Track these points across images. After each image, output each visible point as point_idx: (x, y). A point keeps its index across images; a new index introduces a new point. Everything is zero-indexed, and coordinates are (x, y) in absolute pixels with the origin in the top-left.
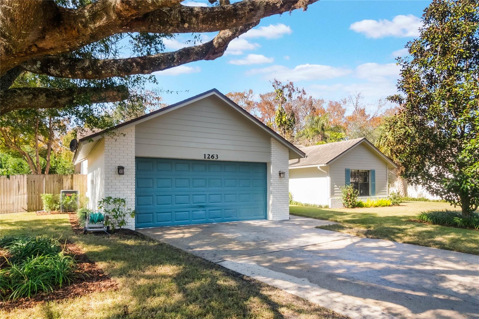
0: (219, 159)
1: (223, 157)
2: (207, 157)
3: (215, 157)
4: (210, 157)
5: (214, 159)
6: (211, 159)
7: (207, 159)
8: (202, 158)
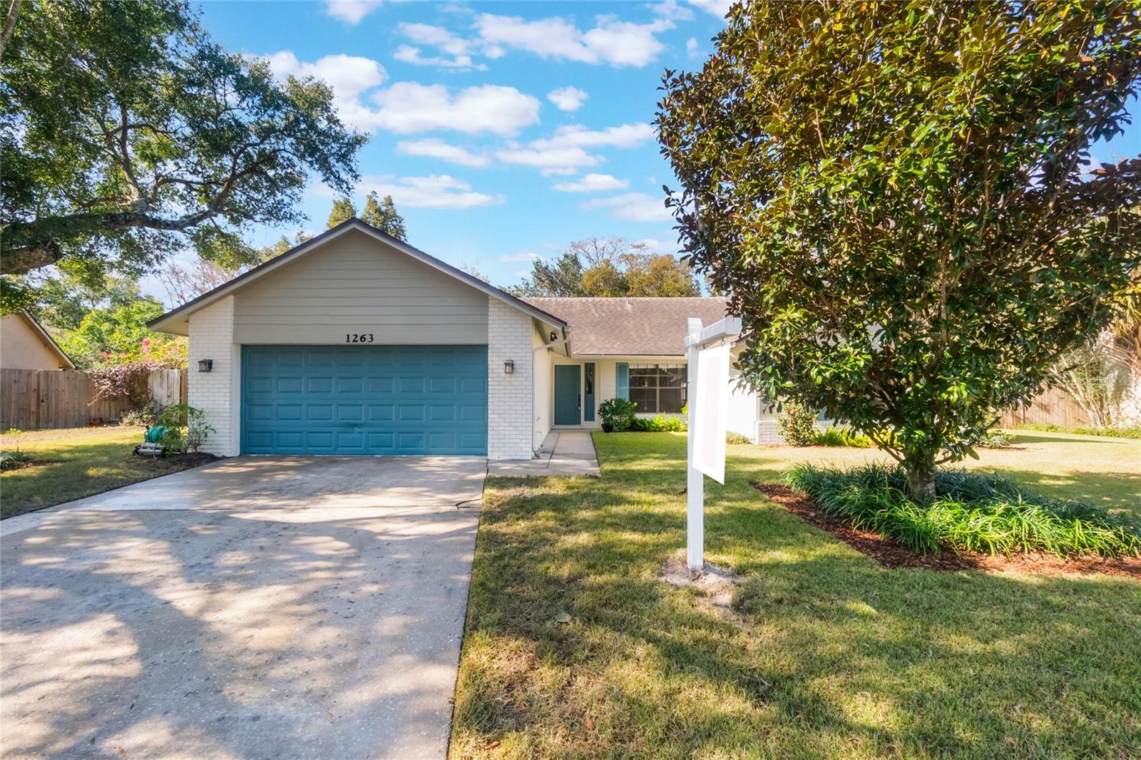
0: (375, 342)
1: (383, 337)
2: (352, 338)
3: (368, 338)
4: (358, 338)
5: (366, 342)
6: (359, 342)
7: (351, 342)
8: (343, 341)
